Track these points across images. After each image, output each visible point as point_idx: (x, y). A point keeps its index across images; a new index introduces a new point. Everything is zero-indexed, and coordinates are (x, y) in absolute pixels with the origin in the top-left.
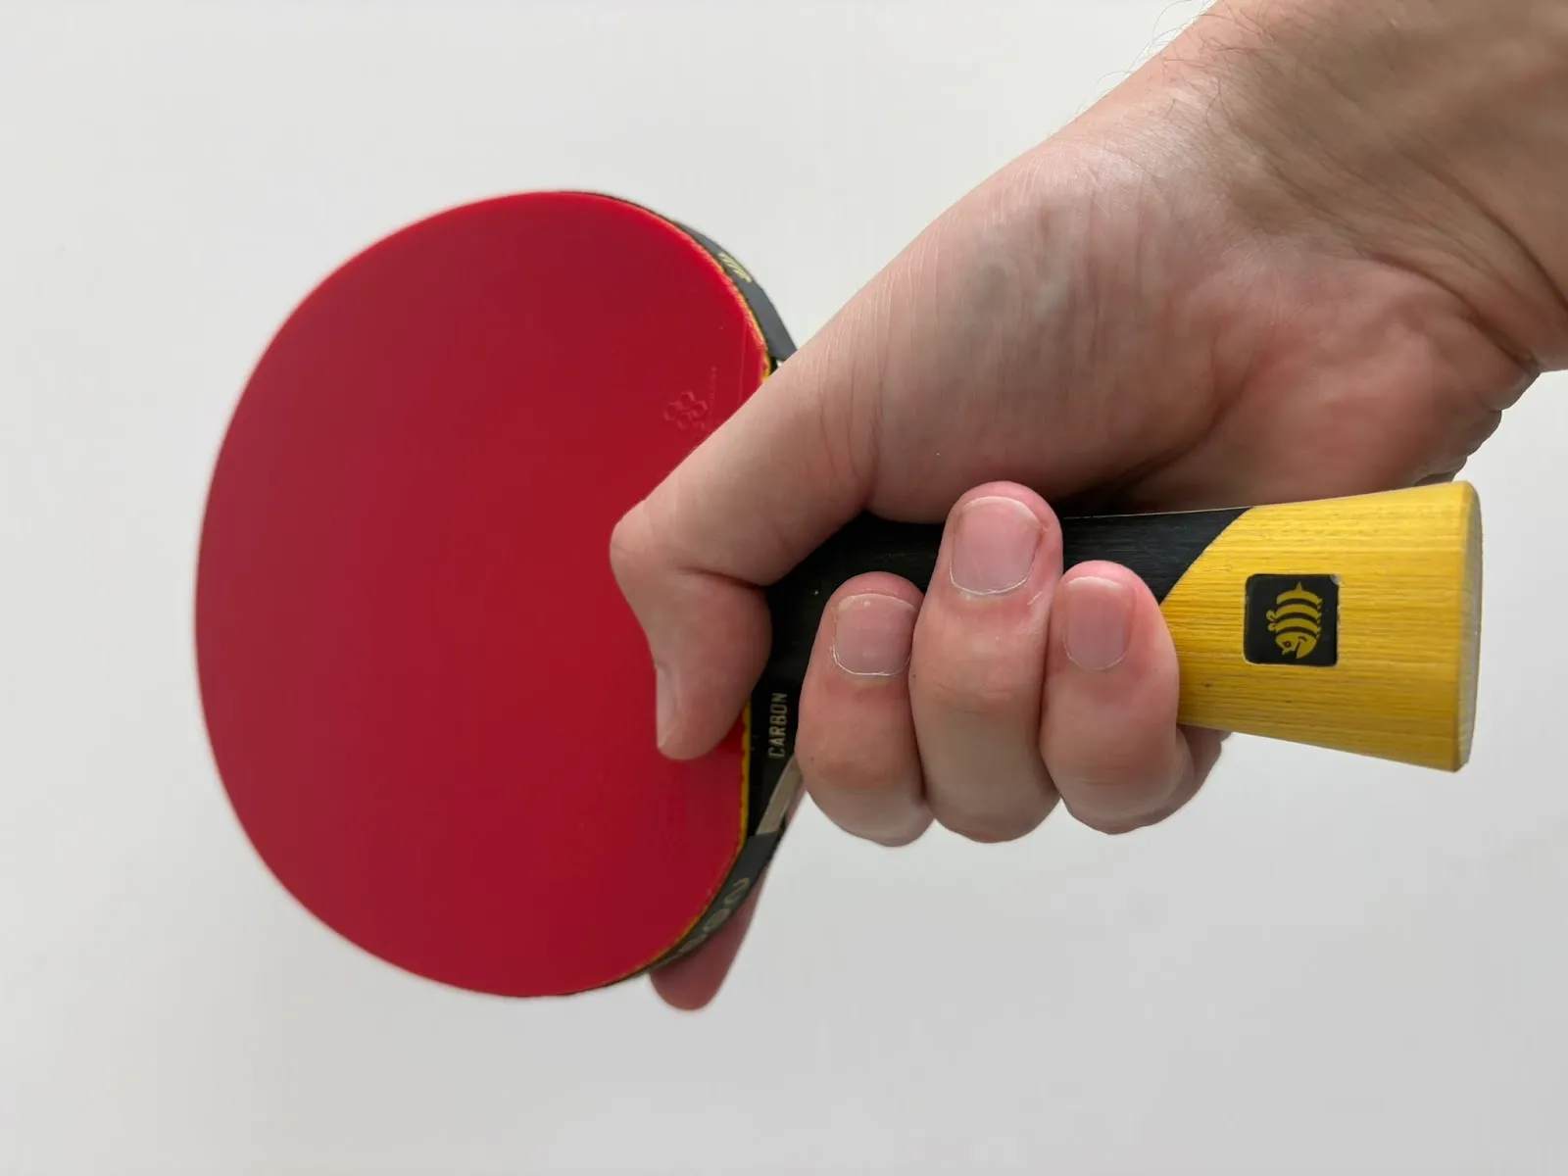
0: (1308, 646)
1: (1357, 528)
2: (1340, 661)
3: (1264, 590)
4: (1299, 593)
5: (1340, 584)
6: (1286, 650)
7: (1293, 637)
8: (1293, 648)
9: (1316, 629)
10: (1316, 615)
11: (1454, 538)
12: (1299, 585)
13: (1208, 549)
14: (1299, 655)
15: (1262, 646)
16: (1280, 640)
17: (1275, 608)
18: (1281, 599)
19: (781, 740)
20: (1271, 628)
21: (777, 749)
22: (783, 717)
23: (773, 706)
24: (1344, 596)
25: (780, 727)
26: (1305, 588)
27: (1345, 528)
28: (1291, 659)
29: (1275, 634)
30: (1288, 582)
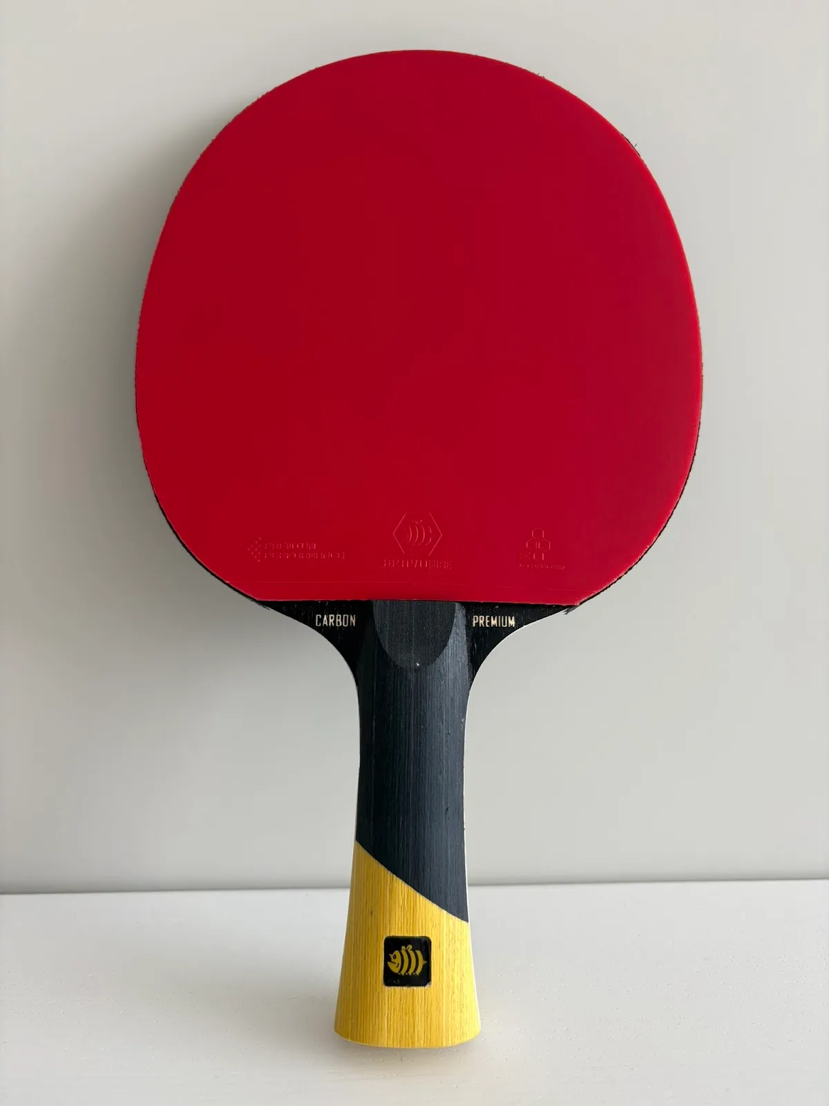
0: (394, 968)
1: (456, 991)
2: (387, 988)
3: (424, 946)
4: (422, 962)
5: (426, 987)
6: (392, 956)
7: (398, 960)
8: (393, 960)
9: (403, 972)
10: (410, 972)
11: (450, 1042)
12: (426, 962)
13: (445, 912)
14: (389, 963)
15: (393, 944)
16: (397, 953)
17: (413, 950)
18: (419, 952)
19: (326, 623)
20: (403, 947)
21: (321, 620)
22: (341, 624)
23: (348, 616)
24: (419, 990)
25: (335, 622)
26: (424, 966)
27: (456, 983)
28: (387, 959)
29: (400, 950)
30: (427, 957)
